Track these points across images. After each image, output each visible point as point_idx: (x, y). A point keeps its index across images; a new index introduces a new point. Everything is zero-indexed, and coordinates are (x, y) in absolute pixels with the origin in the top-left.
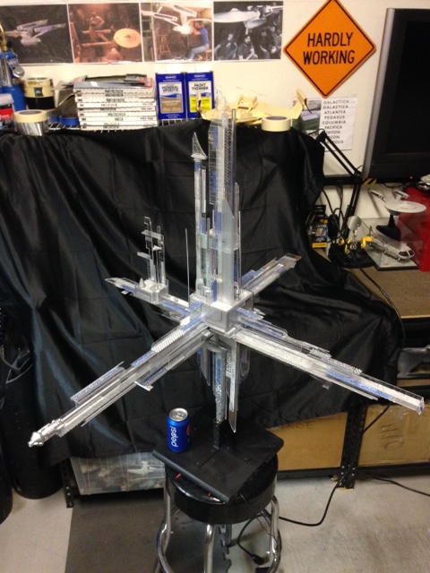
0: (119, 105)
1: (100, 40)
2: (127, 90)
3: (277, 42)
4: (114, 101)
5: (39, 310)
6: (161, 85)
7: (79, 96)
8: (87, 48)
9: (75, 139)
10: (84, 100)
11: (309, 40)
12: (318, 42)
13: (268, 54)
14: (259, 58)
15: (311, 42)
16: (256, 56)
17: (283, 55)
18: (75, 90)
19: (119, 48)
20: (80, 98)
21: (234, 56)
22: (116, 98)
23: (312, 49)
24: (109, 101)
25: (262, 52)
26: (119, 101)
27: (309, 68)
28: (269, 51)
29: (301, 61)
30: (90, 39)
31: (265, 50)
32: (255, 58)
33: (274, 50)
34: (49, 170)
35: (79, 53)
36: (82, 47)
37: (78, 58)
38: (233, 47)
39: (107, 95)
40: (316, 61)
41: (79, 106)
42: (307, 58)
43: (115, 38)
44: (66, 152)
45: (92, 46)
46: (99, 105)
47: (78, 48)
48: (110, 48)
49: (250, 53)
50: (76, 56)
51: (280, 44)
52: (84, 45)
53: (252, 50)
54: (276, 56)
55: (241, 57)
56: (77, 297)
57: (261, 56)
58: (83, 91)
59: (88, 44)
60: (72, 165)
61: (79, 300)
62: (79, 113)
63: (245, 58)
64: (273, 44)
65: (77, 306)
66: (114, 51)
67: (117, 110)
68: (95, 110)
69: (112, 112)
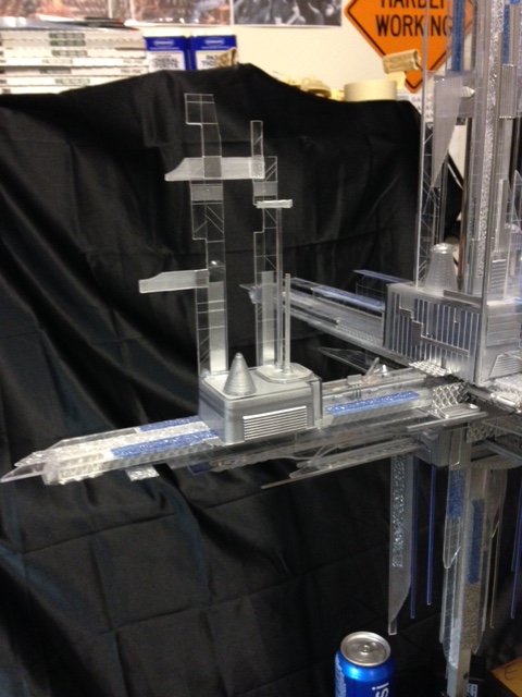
0: (78, 62)
4: (68, 54)
10: (7, 53)
13: (321, 17)
14: (307, 23)
16: (302, 19)
17: (345, 20)
21: (267, 18)
22: (72, 48)
24: (56, 53)
25: (312, 13)
26: (77, 54)
31: (316, 11)
32: (301, 23)
33: (330, 11)
38: (264, 3)
39: (54, 44)
42: (383, 26)
49: (292, 13)
51: (340, 1)
53: (296, 9)
54: (334, 21)
55: (278, 20)
57: (311, 20)
58: (6, 35)
63: (284, 21)
67: (74, 72)
68: (30, 73)
69: (64, 76)
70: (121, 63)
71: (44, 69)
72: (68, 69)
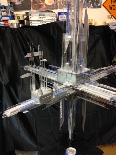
0: (44, 19)
1: (40, 3)
2: (46, 14)
3: (100, 2)
4: (42, 17)
5: (5, 86)
6: (59, 16)
7: (30, 16)
8: (36, 5)
9: (27, 29)
10: (32, 17)
11: (111, 1)
12: (115, 2)
13: (97, 6)
14: (94, 8)
15: (112, 2)
16: (93, 7)
17: (102, 7)
18: (29, 14)
19: (46, 5)
20: (31, 17)
21: (85, 7)
22: (43, 16)
23: (112, 4)
24: (40, 17)
25: (95, 5)
26: (44, 17)
27: (111, 11)
28: (97, 5)
29: (109, 9)
30: (37, 2)
31: (96, 5)
32: (92, 8)
33: (99, 5)
34: (17, 39)
35: (33, 7)
36: (34, 5)
37: (33, 9)
38: (84, 4)
39: (40, 16)
40: (114, 9)
41: (30, 19)
42: (111, 8)
43: (45, 2)
44: (24, 33)
45: (37, 5)
46: (37, 19)
47: (33, 6)
48: (43, 5)
49: (90, 6)
50: (32, 8)
51: (101, 3)
52: (35, 4)
53: (91, 5)
54: (100, 7)
55: (87, 8)
56: (21, 84)
57: (94, 7)
58: (32, 14)
59: (36, 4)
60: (25, 37)
61: (22, 85)
62: (30, 22)
63: (89, 8)
64: (99, 3)
65: (21, 87)
66: (45, 6)
67: (43, 21)
68: (36, 21)
69: (41, 21)
70: (51, 19)
71: (38, 20)
72: (42, 20)
